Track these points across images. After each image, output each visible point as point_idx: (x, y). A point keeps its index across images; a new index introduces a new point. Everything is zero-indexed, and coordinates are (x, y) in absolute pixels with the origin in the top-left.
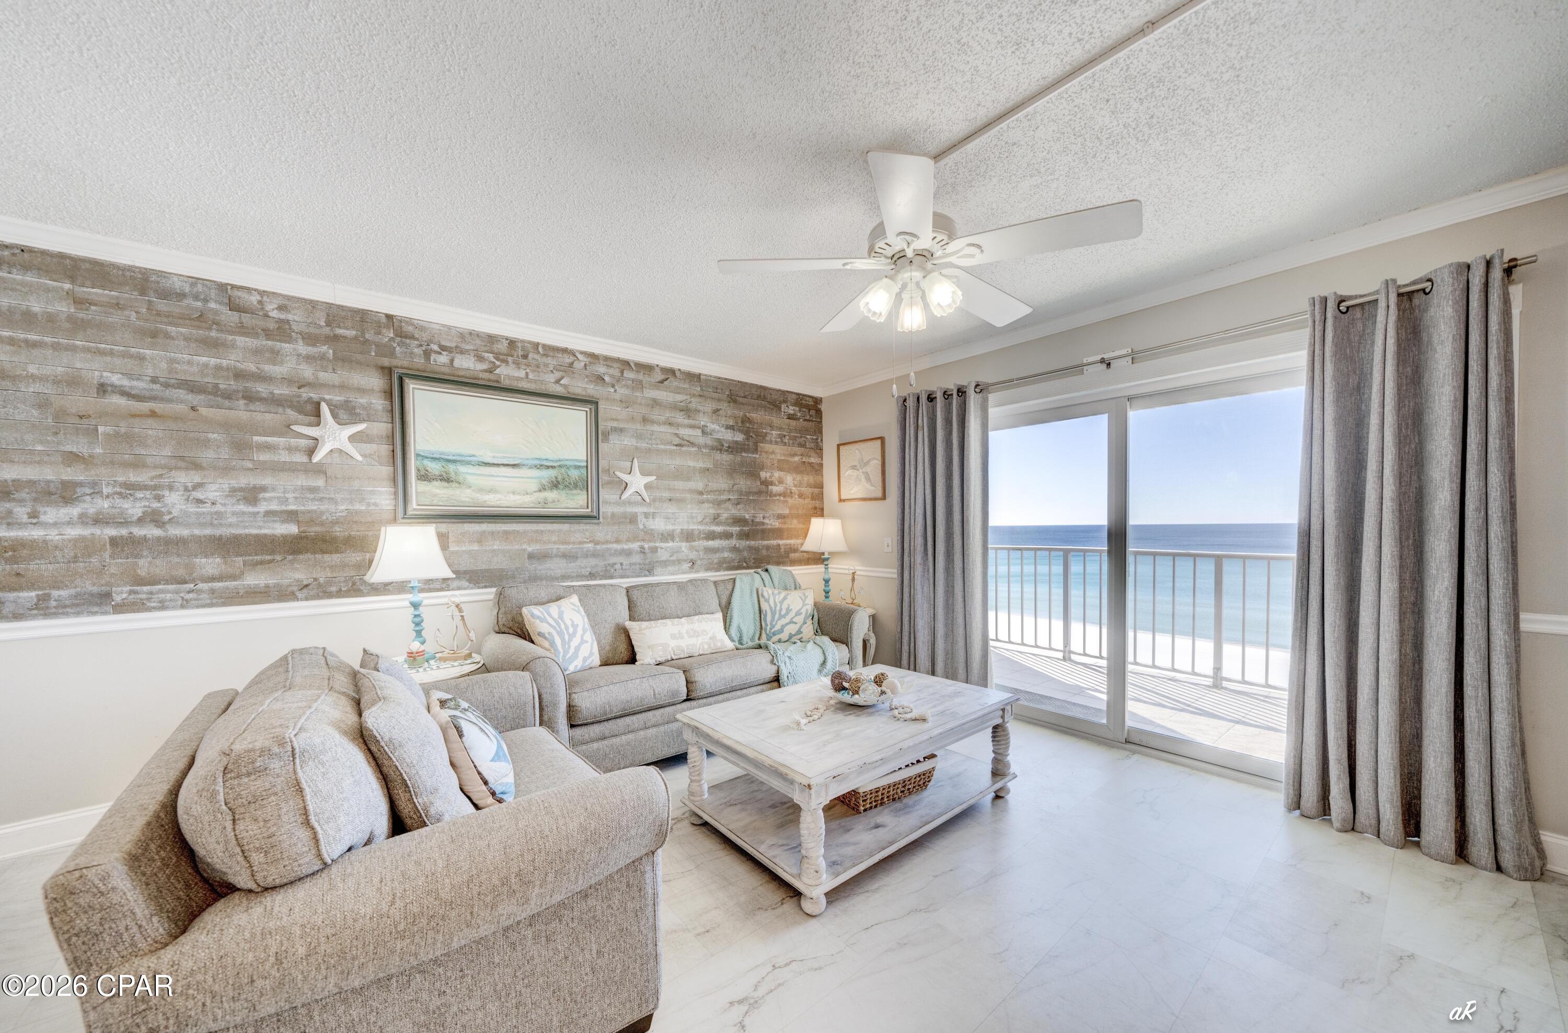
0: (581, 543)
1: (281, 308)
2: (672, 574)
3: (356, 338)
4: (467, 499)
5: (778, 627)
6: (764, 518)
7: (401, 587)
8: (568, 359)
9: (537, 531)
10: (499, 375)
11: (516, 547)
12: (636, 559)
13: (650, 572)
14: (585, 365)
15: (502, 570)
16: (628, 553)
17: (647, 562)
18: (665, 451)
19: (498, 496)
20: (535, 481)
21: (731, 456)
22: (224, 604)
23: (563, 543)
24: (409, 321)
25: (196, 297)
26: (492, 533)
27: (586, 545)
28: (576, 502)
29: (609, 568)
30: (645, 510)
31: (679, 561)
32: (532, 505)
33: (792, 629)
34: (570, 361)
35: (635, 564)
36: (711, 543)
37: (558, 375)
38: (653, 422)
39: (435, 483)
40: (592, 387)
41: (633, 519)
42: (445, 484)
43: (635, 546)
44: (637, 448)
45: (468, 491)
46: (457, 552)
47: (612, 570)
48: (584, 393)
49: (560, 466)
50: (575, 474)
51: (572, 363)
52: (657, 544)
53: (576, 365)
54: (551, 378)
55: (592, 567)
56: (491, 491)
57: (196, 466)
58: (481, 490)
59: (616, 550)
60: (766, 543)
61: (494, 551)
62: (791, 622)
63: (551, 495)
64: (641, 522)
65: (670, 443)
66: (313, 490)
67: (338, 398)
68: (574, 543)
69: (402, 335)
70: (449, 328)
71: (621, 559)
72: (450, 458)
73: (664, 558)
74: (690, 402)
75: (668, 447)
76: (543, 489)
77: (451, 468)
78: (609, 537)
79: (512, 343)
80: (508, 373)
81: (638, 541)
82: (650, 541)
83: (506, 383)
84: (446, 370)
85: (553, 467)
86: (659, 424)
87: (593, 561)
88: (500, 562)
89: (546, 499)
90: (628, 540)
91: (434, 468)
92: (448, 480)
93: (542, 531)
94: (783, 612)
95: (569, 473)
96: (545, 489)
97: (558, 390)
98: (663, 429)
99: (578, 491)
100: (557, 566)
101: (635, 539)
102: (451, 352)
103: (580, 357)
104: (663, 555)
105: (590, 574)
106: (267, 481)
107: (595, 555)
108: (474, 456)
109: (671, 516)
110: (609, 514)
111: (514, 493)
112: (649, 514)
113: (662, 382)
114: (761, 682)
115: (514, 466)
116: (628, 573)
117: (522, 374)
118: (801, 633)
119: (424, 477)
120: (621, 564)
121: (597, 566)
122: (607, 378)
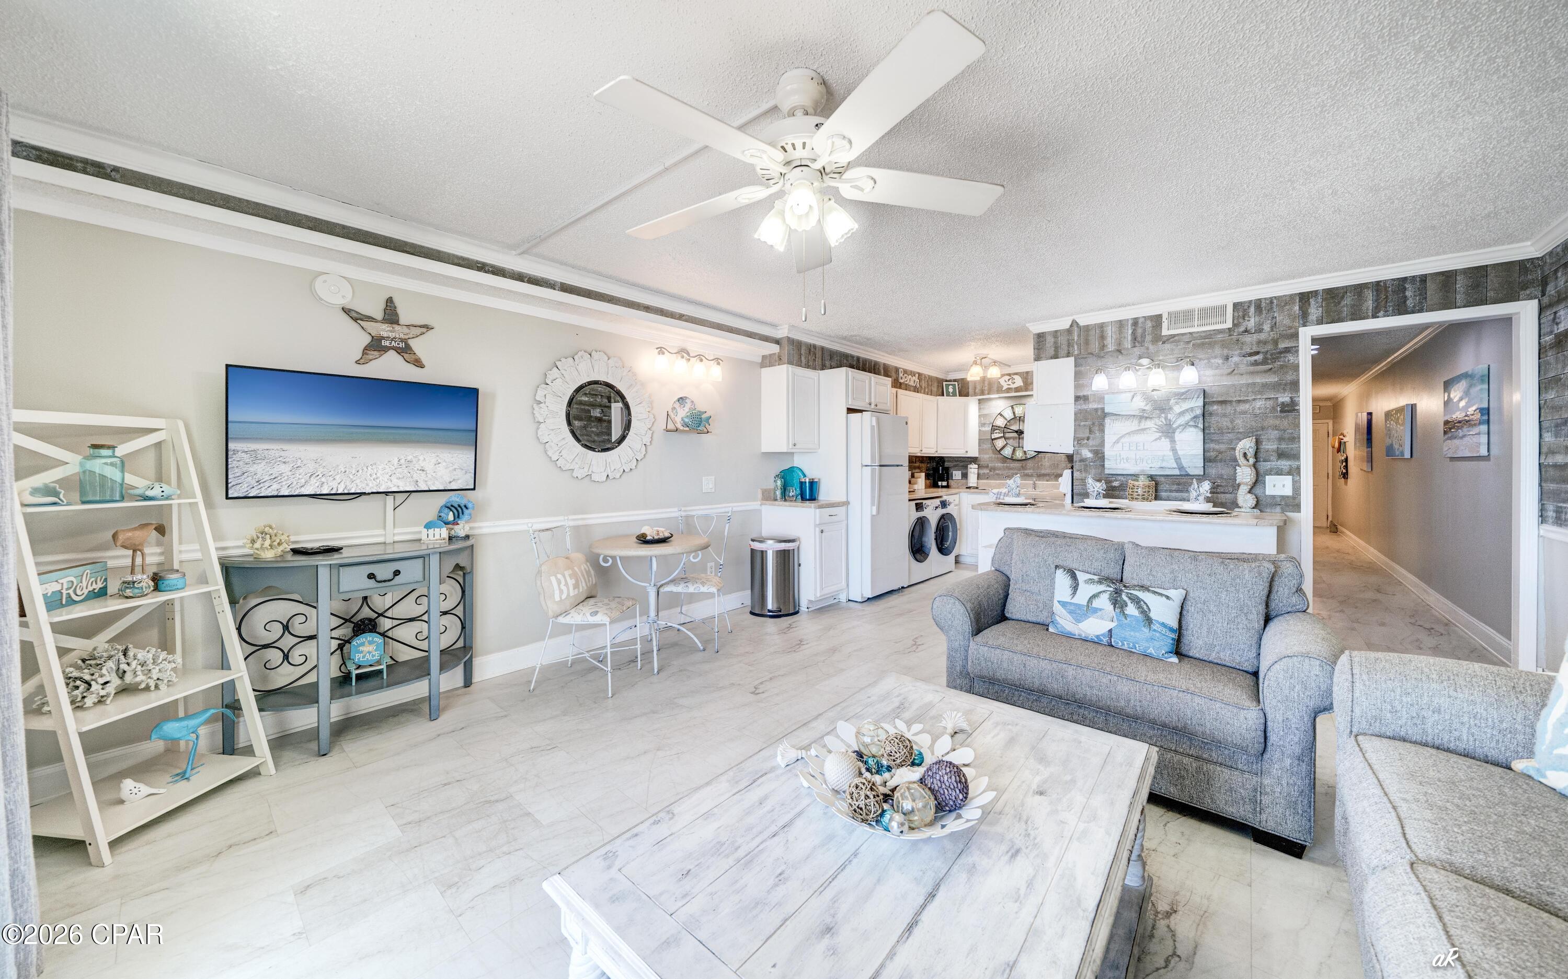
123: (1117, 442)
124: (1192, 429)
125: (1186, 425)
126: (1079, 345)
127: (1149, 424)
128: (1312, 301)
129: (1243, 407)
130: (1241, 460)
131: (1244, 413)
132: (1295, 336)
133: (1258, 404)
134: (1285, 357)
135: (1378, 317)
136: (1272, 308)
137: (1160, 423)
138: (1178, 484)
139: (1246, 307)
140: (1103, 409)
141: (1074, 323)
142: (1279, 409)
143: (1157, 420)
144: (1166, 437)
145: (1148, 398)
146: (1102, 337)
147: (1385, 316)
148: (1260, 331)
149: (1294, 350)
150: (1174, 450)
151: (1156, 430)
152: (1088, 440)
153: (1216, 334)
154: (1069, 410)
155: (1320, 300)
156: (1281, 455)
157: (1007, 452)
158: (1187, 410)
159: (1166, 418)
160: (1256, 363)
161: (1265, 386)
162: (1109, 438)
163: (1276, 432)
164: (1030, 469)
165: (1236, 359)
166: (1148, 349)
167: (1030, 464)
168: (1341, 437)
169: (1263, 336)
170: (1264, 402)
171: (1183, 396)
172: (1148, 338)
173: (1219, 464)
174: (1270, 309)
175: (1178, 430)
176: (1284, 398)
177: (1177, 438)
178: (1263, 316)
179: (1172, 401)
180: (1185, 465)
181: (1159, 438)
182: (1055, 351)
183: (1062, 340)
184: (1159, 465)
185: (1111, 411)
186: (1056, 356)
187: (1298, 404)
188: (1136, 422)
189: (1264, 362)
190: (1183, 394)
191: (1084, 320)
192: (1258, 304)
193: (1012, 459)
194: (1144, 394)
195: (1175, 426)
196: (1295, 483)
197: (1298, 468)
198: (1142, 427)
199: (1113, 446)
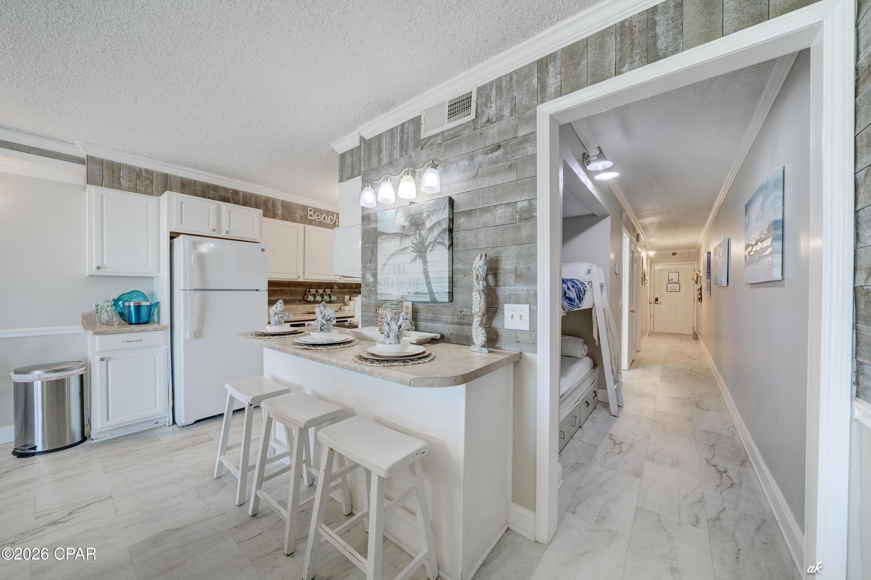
123: (386, 264)
124: (441, 246)
125: (435, 242)
126: (365, 162)
127: (408, 243)
128: (551, 68)
129: (487, 217)
132: (534, 117)
133: (500, 212)
134: (524, 148)
135: (622, 73)
136: (511, 87)
137: (416, 241)
138: (433, 313)
139: (488, 91)
140: (376, 229)
141: (362, 137)
142: (518, 217)
143: (413, 238)
144: (420, 256)
145: (406, 213)
146: (380, 150)
147: (630, 70)
148: (501, 117)
150: (426, 272)
151: (412, 249)
152: (370, 263)
153: (463, 130)
154: (358, 232)
155: (559, 65)
156: (519, 277)
158: (435, 224)
159: (420, 235)
160: (497, 160)
161: (506, 187)
162: (380, 262)
163: (515, 247)
165: (480, 157)
166: (410, 156)
168: (698, 272)
169: (503, 124)
170: (504, 210)
171: (433, 207)
172: (411, 144)
173: (465, 289)
174: (510, 89)
175: (429, 249)
176: (522, 204)
177: (428, 259)
178: (504, 98)
179: (425, 215)
180: (435, 290)
181: (415, 259)
182: (351, 170)
183: (356, 158)
184: (413, 290)
185: (381, 231)
186: (351, 176)
187: (535, 210)
188: (398, 240)
189: (505, 157)
190: (431, 205)
192: (498, 84)
195: (426, 244)
196: (533, 313)
197: (535, 295)
198: (403, 246)
199: (383, 269)
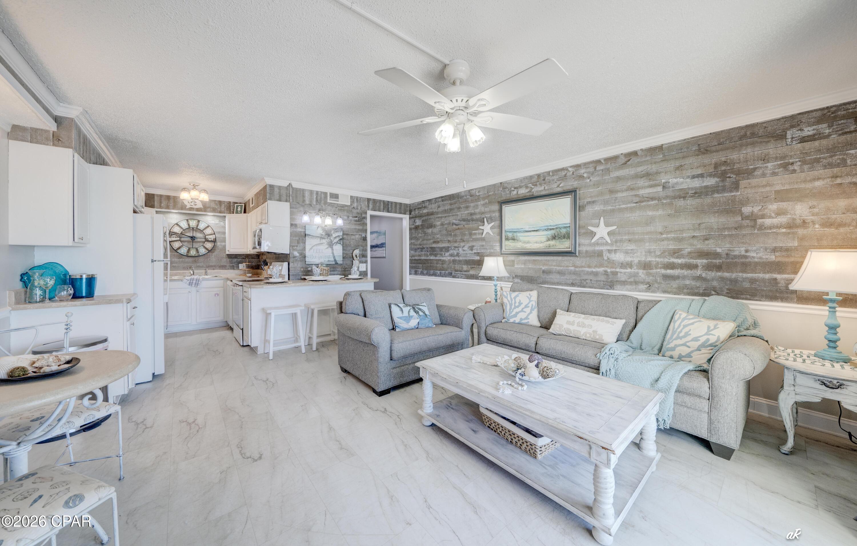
0: (567, 266)
1: (479, 192)
2: (629, 291)
3: (493, 194)
4: (520, 247)
5: (672, 345)
6: (747, 251)
7: (490, 278)
8: (563, 173)
9: (547, 260)
10: (533, 192)
11: (538, 267)
12: (602, 278)
13: (611, 287)
14: (573, 172)
15: (532, 277)
16: (596, 274)
17: (609, 280)
18: (626, 209)
19: (531, 244)
20: (545, 236)
21: (698, 200)
22: (467, 279)
23: (558, 266)
24: (506, 182)
25: (465, 196)
26: (529, 260)
27: (570, 268)
28: (564, 245)
29: (583, 281)
30: (609, 248)
31: (636, 283)
32: (544, 248)
33: (684, 351)
34: (564, 174)
35: (600, 281)
36: (669, 272)
37: (559, 183)
38: (617, 192)
39: (510, 241)
40: (576, 183)
41: (600, 254)
42: (513, 241)
43: (601, 270)
44: (604, 211)
45: (520, 243)
46: (517, 268)
47: (585, 283)
48: (572, 188)
49: (556, 228)
50: (564, 231)
51: (566, 174)
52: (618, 270)
53: (568, 174)
54: (555, 185)
55: (573, 280)
56: (528, 242)
57: (464, 241)
58: (525, 242)
59: (588, 272)
60: (750, 275)
61: (529, 268)
62: (684, 345)
63: (552, 243)
64: (605, 256)
65: (632, 202)
66: (483, 246)
67: (488, 216)
68: (564, 266)
69: (504, 188)
70: (517, 179)
71: (591, 277)
72: (515, 231)
73: (623, 279)
74: (652, 168)
75: (629, 205)
76: (548, 240)
77: (515, 234)
78: (583, 264)
79: (539, 176)
80: (538, 190)
81: (603, 267)
82: (612, 267)
83: (536, 194)
84: (516, 196)
85: (553, 229)
86: (622, 191)
87: (574, 277)
88: (531, 273)
89: (550, 245)
90: (596, 266)
91: (510, 235)
92: (514, 240)
93: (549, 260)
94: (682, 334)
95: (561, 231)
96: (549, 240)
97: (559, 190)
98: (625, 194)
99: (565, 240)
100: (555, 277)
101: (601, 266)
102: (517, 189)
103: (570, 169)
104: (622, 277)
105: (572, 283)
106: (474, 244)
107: (575, 273)
108: (522, 229)
109: (630, 252)
110: (584, 251)
111: (536, 243)
112: (612, 250)
113: (625, 163)
114: (587, 365)
115: (537, 231)
116: (595, 286)
117: (542, 188)
118: (691, 357)
119: (507, 239)
120: (591, 280)
121: (576, 279)
122: (585, 175)
123: (311, 249)
124: (339, 245)
125: (337, 243)
126: (293, 197)
127: (324, 241)
128: (370, 202)
129: (353, 237)
130: (355, 258)
131: (353, 239)
132: (366, 213)
133: (357, 236)
134: (364, 220)
136: (361, 201)
137: (328, 241)
138: (333, 268)
139: (354, 199)
140: (305, 232)
141: (290, 185)
142: (362, 239)
143: (327, 239)
144: (330, 247)
145: (324, 230)
146: (304, 196)
148: (357, 209)
149: (365, 218)
150: (333, 253)
151: (326, 244)
152: (297, 247)
153: (345, 206)
154: (287, 231)
156: (363, 256)
157: (183, 251)
158: (337, 236)
159: (330, 239)
160: (356, 221)
161: (359, 230)
162: (308, 247)
164: (201, 262)
165: (351, 218)
166: (322, 206)
167: (201, 259)
169: (358, 211)
171: (336, 230)
172: (323, 202)
173: (346, 259)
175: (334, 245)
176: (363, 235)
177: (334, 248)
178: (358, 203)
179: (332, 232)
180: (337, 260)
181: (328, 248)
182: (279, 197)
183: (284, 192)
184: (327, 260)
185: (309, 234)
186: (280, 200)
187: (367, 238)
188: (319, 239)
189: (358, 221)
190: (336, 229)
191: (295, 185)
192: (357, 199)
193: (187, 256)
194: (322, 227)
195: (333, 243)
196: (367, 266)
197: (367, 261)
198: (321, 242)
199: (309, 250)
